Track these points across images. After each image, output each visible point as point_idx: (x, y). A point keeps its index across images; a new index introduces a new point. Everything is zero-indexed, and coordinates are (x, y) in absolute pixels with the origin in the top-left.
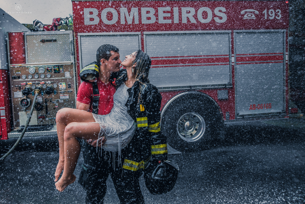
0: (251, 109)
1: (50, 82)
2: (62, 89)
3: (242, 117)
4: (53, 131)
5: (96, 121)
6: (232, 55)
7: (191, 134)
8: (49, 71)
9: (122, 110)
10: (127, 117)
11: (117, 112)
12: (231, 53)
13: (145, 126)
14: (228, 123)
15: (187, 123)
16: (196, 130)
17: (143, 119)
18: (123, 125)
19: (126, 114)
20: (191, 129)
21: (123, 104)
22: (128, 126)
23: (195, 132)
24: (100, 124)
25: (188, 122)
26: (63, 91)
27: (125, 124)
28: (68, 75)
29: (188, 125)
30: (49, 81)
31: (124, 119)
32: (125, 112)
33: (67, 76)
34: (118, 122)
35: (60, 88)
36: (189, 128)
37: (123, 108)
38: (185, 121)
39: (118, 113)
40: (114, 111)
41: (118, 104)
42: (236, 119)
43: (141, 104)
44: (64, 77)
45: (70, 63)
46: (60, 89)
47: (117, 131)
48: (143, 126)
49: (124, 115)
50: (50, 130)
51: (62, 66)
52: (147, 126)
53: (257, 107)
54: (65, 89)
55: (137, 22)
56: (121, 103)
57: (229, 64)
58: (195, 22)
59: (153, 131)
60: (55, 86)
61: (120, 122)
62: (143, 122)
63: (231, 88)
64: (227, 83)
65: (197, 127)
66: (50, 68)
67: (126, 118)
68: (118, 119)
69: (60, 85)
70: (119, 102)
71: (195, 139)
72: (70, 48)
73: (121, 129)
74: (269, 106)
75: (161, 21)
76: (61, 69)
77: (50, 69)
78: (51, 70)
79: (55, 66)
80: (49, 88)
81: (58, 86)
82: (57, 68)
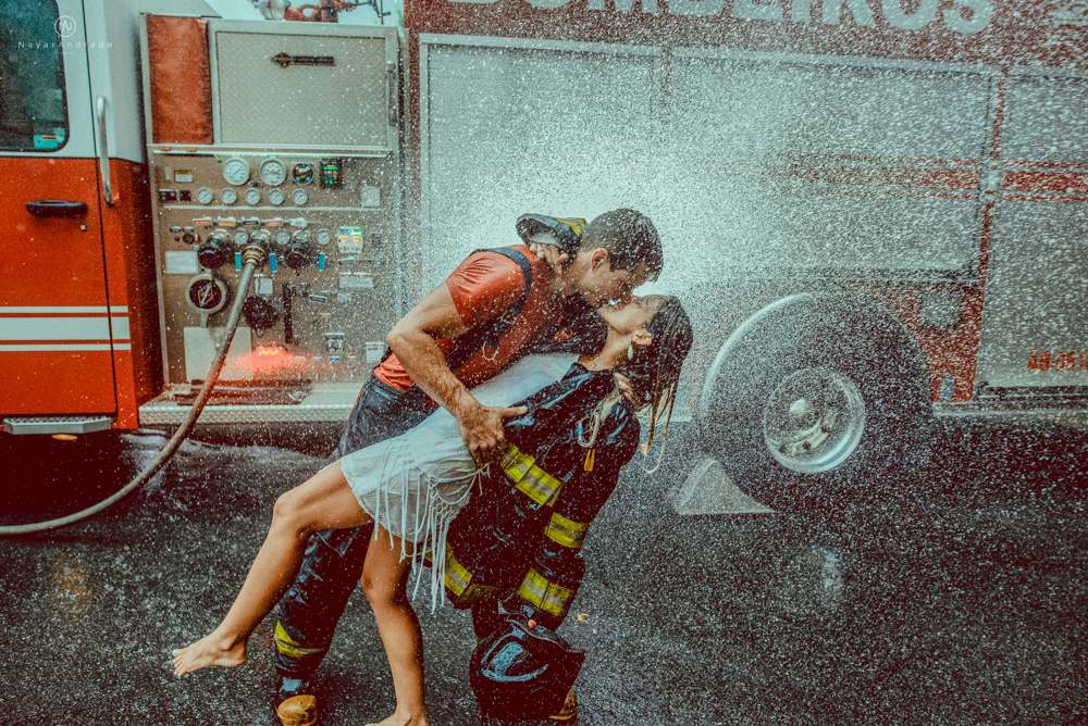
2: (347, 251)
3: (997, 396)
4: (309, 407)
7: (807, 446)
8: (302, 181)
15: (799, 406)
20: (811, 426)
23: (820, 438)
25: (802, 401)
26: (352, 258)
28: (372, 197)
29: (802, 411)
30: (301, 219)
33: (369, 203)
35: (340, 245)
42: (976, 399)
44: (359, 205)
45: (383, 153)
46: (341, 251)
50: (296, 403)
51: (353, 161)
53: (1053, 366)
54: (359, 251)
55: (650, 4)
58: (871, 24)
60: (324, 238)
64: (958, 267)
65: (830, 423)
66: (307, 169)
69: (341, 237)
72: (384, 97)
75: (743, 8)
76: (348, 174)
77: (305, 170)
78: (310, 173)
79: (324, 163)
80: (298, 246)
81: (334, 241)
82: (331, 169)
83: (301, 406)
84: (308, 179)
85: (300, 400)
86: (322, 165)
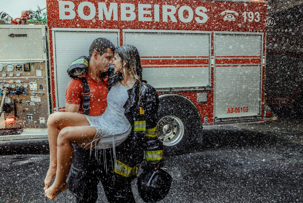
0: (229, 113)
1: (19, 81)
2: (32, 90)
3: (220, 121)
4: (23, 135)
5: (91, 124)
6: (212, 57)
7: (169, 138)
8: (19, 70)
9: (119, 112)
10: (124, 120)
11: (114, 114)
12: (211, 55)
13: (142, 130)
14: (206, 127)
15: (166, 127)
16: (174, 133)
17: (141, 123)
18: (119, 128)
19: (122, 116)
20: (169, 133)
21: (120, 106)
22: (124, 130)
23: (173, 136)
24: (96, 128)
25: (166, 125)
26: (34, 92)
27: (121, 127)
28: (39, 73)
29: (167, 128)
31: (120, 123)
32: (123, 114)
33: (39, 75)
34: (113, 125)
35: (30, 88)
36: (167, 132)
37: (120, 110)
38: (163, 124)
39: (114, 116)
40: (110, 113)
41: (114, 106)
42: (214, 122)
43: (141, 106)
44: (36, 76)
45: (42, 61)
46: (31, 90)
47: (113, 133)
48: (141, 130)
49: (121, 118)
50: (20, 134)
51: (33, 63)
52: (145, 130)
53: (234, 111)
54: (36, 90)
55: (116, 18)
56: (117, 104)
57: (208, 66)
58: (176, 21)
59: (150, 136)
60: (25, 86)
61: (116, 126)
62: (141, 126)
63: (209, 91)
64: (206, 85)
65: (175, 131)
66: (20, 66)
67: (122, 121)
68: (114, 122)
69: (30, 85)
70: (115, 103)
71: (173, 143)
72: (42, 45)
73: (116, 131)
74: (246, 110)
75: (141, 19)
76: (32, 67)
77: (19, 66)
78: (21, 67)
79: (25, 64)
80: (18, 88)
81: (28, 86)
82: (27, 66)
83: (21, 135)
84: (20, 69)
85: (20, 133)
86: (24, 65)
